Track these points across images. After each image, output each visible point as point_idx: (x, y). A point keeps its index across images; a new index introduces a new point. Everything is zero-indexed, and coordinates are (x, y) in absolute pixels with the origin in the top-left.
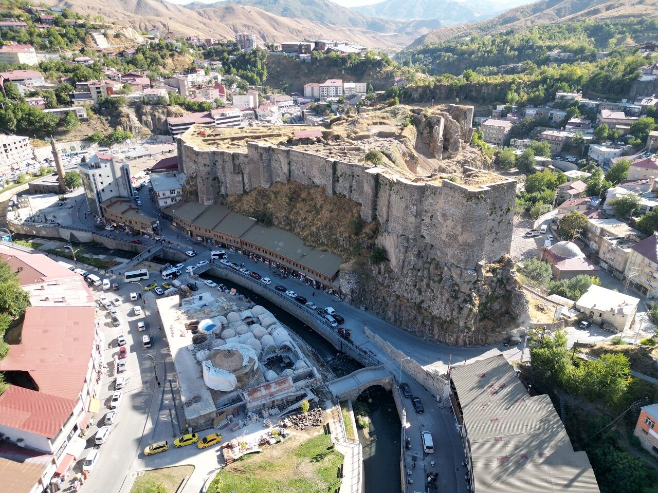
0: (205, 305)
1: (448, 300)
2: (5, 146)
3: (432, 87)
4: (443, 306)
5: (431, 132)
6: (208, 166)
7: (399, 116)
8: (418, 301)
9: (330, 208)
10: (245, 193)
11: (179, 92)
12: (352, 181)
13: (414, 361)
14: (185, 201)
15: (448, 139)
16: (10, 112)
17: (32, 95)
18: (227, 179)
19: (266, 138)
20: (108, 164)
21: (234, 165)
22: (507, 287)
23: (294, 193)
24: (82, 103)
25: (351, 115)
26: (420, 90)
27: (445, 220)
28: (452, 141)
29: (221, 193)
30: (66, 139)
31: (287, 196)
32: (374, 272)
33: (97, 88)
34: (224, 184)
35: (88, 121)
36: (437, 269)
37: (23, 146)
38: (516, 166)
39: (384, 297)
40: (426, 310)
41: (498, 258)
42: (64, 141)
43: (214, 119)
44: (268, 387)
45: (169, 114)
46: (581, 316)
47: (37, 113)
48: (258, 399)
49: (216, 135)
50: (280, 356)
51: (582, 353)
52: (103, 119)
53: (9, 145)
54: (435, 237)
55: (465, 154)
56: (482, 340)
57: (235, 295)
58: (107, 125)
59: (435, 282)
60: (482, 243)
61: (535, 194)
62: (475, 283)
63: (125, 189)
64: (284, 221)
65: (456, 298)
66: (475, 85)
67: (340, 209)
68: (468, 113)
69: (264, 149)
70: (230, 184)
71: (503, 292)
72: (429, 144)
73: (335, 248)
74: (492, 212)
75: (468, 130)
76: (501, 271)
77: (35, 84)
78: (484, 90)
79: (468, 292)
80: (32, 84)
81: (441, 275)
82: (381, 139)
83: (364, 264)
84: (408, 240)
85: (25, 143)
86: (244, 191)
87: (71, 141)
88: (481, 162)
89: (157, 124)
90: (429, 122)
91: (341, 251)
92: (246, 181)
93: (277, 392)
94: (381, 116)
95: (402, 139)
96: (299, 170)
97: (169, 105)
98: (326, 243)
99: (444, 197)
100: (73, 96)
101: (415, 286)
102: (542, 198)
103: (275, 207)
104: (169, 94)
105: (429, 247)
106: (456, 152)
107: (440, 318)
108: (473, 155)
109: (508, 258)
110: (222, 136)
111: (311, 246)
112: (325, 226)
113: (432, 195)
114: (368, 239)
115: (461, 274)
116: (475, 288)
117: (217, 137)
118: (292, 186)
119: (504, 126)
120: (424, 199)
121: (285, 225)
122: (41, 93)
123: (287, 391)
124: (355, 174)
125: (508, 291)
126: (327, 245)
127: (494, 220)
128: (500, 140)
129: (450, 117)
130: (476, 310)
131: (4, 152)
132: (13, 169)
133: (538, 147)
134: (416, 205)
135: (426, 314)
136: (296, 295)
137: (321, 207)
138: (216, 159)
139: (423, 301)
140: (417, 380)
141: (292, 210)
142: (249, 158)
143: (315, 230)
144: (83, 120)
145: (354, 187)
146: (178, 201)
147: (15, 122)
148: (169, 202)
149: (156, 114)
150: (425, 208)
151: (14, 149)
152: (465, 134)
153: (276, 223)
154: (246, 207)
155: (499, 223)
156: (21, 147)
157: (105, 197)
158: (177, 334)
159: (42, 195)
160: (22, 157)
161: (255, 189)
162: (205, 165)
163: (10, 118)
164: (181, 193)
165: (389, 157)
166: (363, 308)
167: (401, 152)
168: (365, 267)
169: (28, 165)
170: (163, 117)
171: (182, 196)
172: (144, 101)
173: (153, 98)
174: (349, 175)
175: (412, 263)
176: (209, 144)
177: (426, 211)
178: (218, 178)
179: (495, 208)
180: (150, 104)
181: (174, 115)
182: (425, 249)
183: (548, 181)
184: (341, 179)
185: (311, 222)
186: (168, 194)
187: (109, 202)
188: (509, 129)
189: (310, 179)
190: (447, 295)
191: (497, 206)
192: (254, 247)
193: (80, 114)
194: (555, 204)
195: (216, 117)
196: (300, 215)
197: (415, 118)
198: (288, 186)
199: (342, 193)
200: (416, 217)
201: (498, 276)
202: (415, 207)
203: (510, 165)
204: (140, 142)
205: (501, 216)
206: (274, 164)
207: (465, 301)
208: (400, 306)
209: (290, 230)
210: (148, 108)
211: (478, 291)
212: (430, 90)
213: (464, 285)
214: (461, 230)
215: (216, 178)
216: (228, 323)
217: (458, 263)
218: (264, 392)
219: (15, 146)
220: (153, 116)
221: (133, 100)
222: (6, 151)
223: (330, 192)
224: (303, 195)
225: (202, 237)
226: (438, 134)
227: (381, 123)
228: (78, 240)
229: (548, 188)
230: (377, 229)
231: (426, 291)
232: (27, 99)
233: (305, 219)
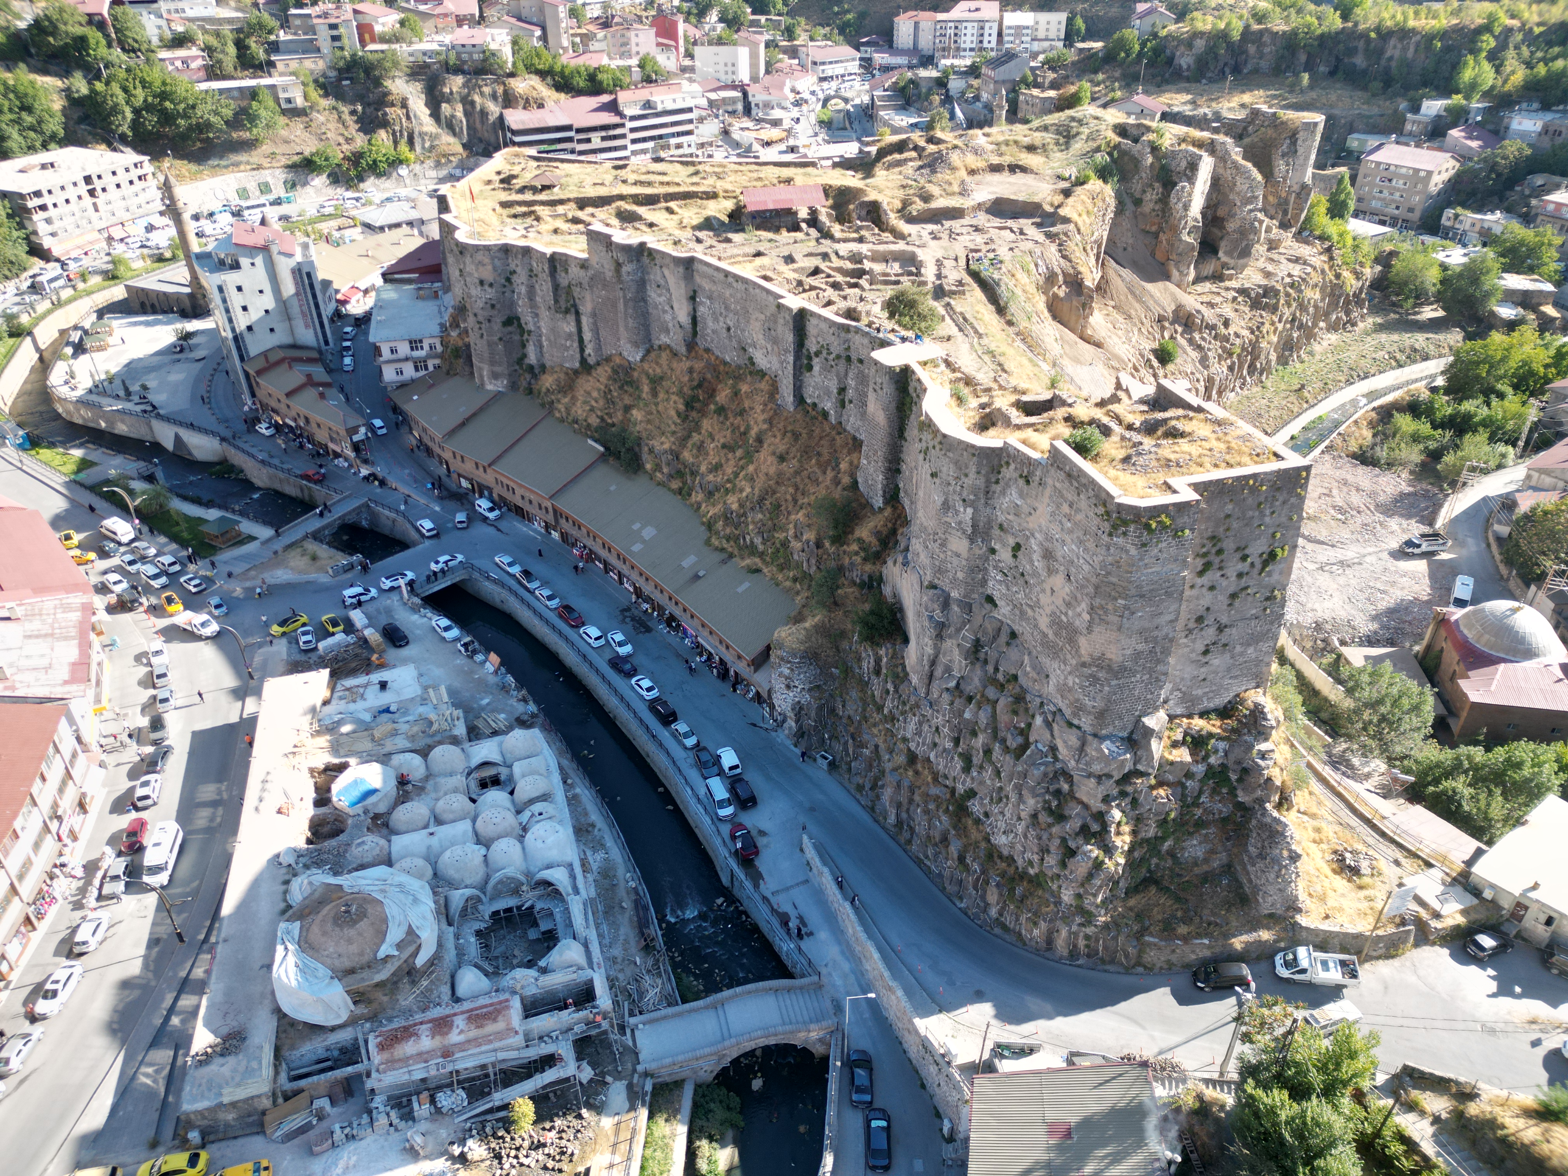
0: (387, 710)
1: (1034, 816)
2: (88, 180)
3: (1236, 35)
4: (1020, 829)
5: (1164, 200)
6: (491, 285)
7: (1078, 146)
8: (960, 788)
9: (782, 448)
10: (586, 367)
11: (544, 38)
12: (846, 374)
13: (900, 993)
14: (448, 373)
15: (1223, 220)
16: (116, 88)
17: (179, 41)
18: (542, 324)
19: (672, 204)
20: (259, 260)
21: (556, 287)
22: (1240, 793)
23: (700, 386)
24: (294, 65)
25: (939, 134)
26: (1200, 44)
27: (1051, 571)
28: (1231, 226)
29: (527, 361)
30: (248, 163)
31: (680, 393)
32: (865, 665)
33: (333, 27)
34: (533, 338)
35: (306, 115)
36: (1015, 713)
37: (136, 180)
38: (1440, 298)
39: (877, 746)
40: (978, 821)
41: (1219, 701)
42: (242, 167)
43: (621, 115)
44: (442, 1025)
45: (509, 100)
46: (1480, 916)
47: (181, 91)
48: (405, 1060)
49: (545, 188)
50: (532, 907)
51: (1422, 1113)
52: (345, 109)
53: (99, 177)
54: (1023, 613)
55: (1270, 268)
56: (1127, 956)
57: (496, 672)
58: (353, 127)
59: (1006, 750)
60: (1158, 661)
61: (1468, 406)
62: (1126, 778)
63: (307, 326)
64: (668, 464)
65: (1060, 817)
66: (1365, 35)
67: (806, 453)
68: (1301, 136)
69: (627, 249)
70: (548, 340)
71: (1222, 808)
72: (1156, 235)
73: (781, 568)
74: (1207, 566)
75: (1296, 188)
76: (1222, 745)
77: (190, 13)
78: (1393, 50)
79: (1096, 805)
80: (183, 11)
81: (1024, 733)
82: (997, 222)
83: (843, 634)
84: (946, 603)
85: (140, 172)
86: (583, 361)
87: (259, 168)
88: (1322, 290)
89: (478, 125)
90: (1163, 168)
91: (795, 580)
92: (587, 336)
93: (462, 1046)
94: (1026, 141)
95: (1058, 228)
96: (716, 320)
97: (512, 75)
98: (761, 548)
99: (1051, 497)
100: (274, 47)
101: (957, 741)
102: (1486, 423)
103: (649, 422)
104: (515, 43)
105: (1003, 638)
106: (1241, 261)
107: (1010, 860)
108: (1297, 270)
109: (1257, 705)
110: (557, 193)
111: (723, 550)
112: (762, 500)
113: (1021, 482)
114: (865, 560)
115: (1082, 749)
116: (1123, 794)
117: (543, 197)
118: (698, 365)
119: (1429, 168)
120: (998, 488)
121: (671, 476)
122: (201, 38)
123: (497, 1045)
124: (854, 357)
125: (1240, 806)
126: (761, 555)
127: (1212, 588)
128: (1411, 210)
129: (1236, 153)
130: (1116, 863)
131: (85, 195)
132: (110, 239)
133: (1522, 243)
134: (972, 504)
135: (975, 835)
136: (655, 693)
137: (759, 440)
138: (512, 266)
139: (971, 794)
140: (905, 1046)
141: (689, 436)
142: (591, 272)
143: (735, 507)
144: (294, 112)
145: (850, 393)
146: (431, 368)
147: (129, 115)
148: (409, 371)
149: (477, 98)
150: (1001, 518)
151: (111, 188)
152: (1286, 202)
153: (648, 466)
154: (579, 411)
155: (1233, 596)
156: (131, 182)
157: (255, 346)
158: (273, 800)
159: (151, 318)
160: (133, 208)
161: (608, 359)
162: (482, 283)
163: (116, 105)
164: (439, 349)
165: (989, 289)
166: (824, 764)
167: (1042, 269)
168: (845, 645)
169: (150, 228)
170: (494, 109)
171: (441, 356)
172: (447, 63)
173: (470, 54)
174: (838, 357)
175: (956, 674)
176: (515, 216)
177: (1001, 527)
178: (518, 319)
179: (1220, 552)
180: (463, 72)
181: (522, 103)
182: (995, 638)
183: (1525, 363)
184: (817, 363)
185: (729, 481)
186: (404, 349)
187: (263, 359)
188: (1446, 176)
189: (744, 349)
190: (1031, 803)
191: (1229, 545)
192: (584, 530)
193: (286, 95)
194: (1527, 443)
195: (629, 112)
196: (707, 454)
197: (1124, 153)
198: (688, 364)
199: (821, 406)
200: (972, 539)
201: (1212, 760)
202: (970, 511)
203: (1420, 297)
204: (433, 174)
205: (1240, 575)
206: (653, 295)
207: (1085, 832)
208: (912, 790)
209: (680, 491)
210: (455, 83)
211: (1135, 802)
212: (1230, 45)
213: (1086, 781)
214: (1087, 617)
215: (512, 320)
216: (428, 776)
217: (1075, 715)
218: (426, 1042)
219: (116, 180)
220: (468, 103)
221: (421, 58)
222: (92, 193)
223: (787, 396)
224: (723, 396)
225: (470, 481)
226: (1186, 207)
227: (1014, 168)
228: (190, 454)
229: (1516, 387)
230: (894, 532)
231: (981, 767)
232: (164, 54)
233: (716, 468)
